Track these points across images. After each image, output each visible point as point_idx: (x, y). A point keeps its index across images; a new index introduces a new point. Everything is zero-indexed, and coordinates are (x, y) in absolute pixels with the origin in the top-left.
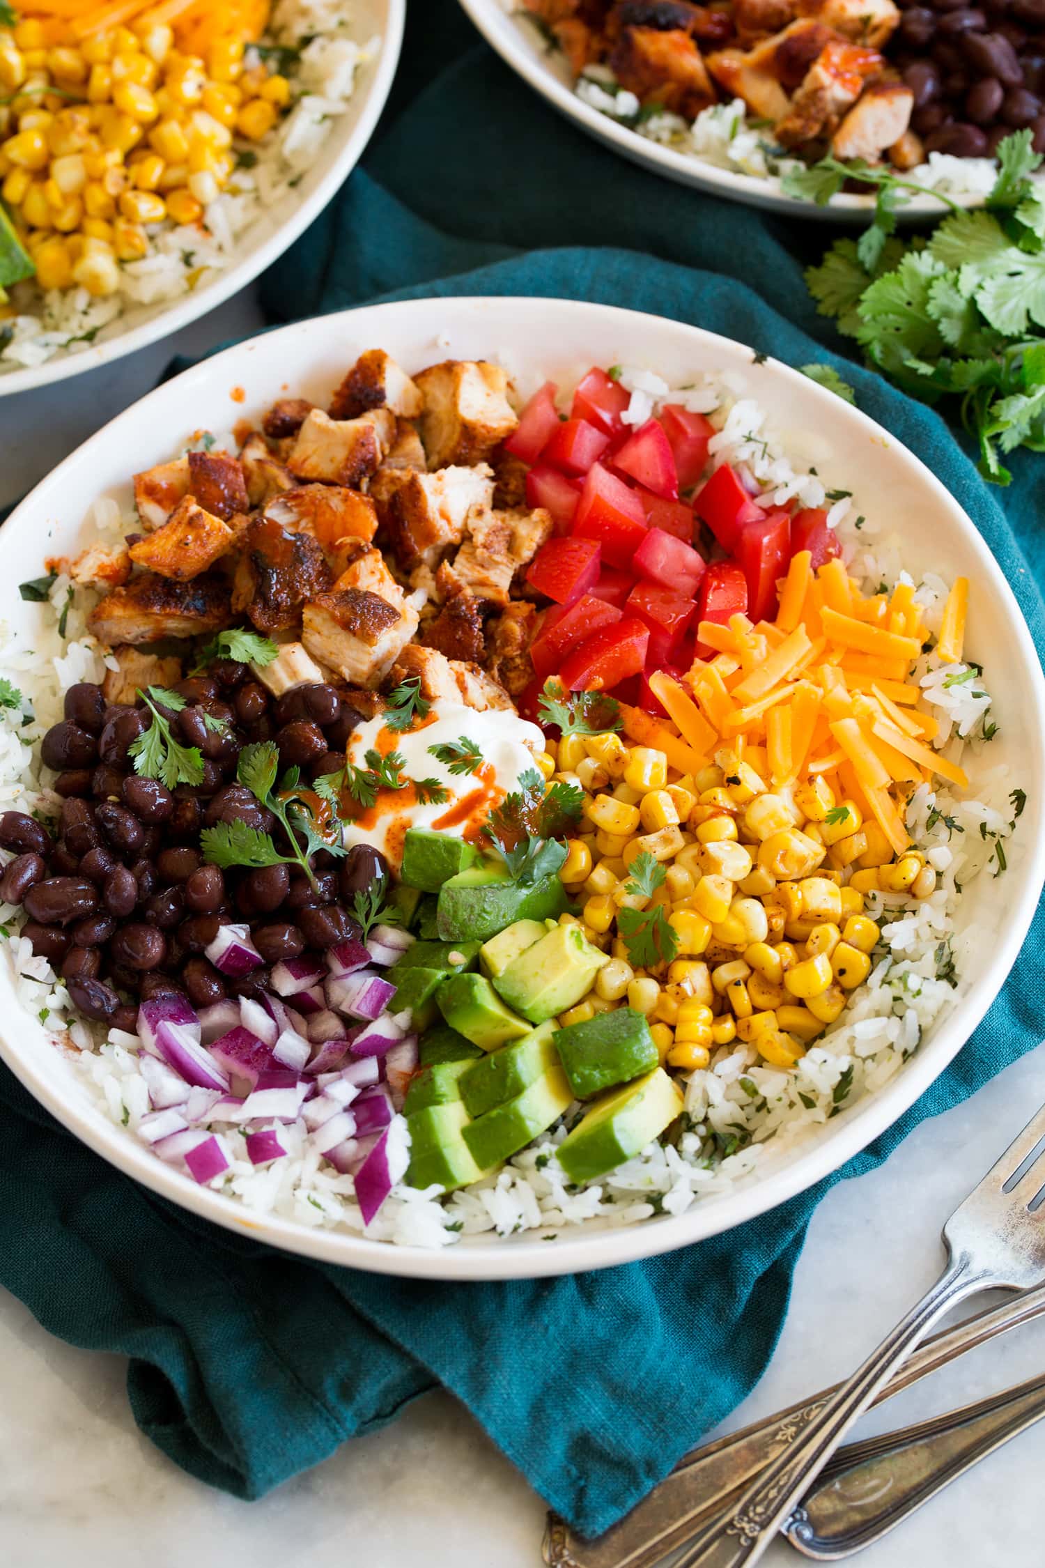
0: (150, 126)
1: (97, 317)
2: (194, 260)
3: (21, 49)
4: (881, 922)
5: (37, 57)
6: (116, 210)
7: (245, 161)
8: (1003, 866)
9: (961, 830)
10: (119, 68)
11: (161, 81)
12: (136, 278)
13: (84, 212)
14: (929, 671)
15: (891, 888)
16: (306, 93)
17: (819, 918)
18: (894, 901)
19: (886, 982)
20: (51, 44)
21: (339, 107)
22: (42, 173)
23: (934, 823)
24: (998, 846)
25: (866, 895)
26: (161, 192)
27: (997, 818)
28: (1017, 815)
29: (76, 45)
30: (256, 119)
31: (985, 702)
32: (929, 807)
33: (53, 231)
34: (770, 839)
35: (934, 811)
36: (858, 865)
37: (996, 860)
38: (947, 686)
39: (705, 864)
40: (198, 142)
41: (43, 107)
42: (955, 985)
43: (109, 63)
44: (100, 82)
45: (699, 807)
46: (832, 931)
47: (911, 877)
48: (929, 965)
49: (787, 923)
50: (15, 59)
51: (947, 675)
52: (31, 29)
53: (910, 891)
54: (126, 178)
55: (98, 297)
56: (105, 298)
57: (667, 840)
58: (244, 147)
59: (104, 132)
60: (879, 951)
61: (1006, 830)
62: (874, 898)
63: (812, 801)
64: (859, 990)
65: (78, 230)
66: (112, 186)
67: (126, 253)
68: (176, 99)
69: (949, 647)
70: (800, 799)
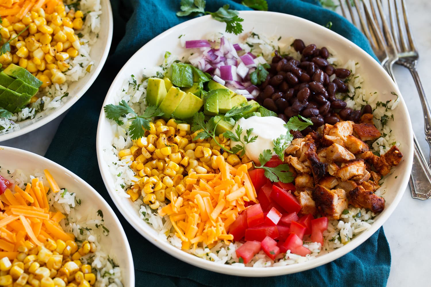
0: (53, 35)
1: (65, 89)
2: (83, 65)
3: (6, 27)
4: (90, 264)
5: (11, 28)
6: (56, 60)
7: (80, 36)
8: (108, 231)
9: (91, 229)
10: (37, 22)
11: (49, 22)
12: (70, 75)
13: (46, 63)
14: (54, 197)
15: (85, 254)
16: (89, 12)
17: (75, 272)
18: (87, 257)
19: (103, 276)
20: (13, 23)
21: (100, 12)
22: (29, 57)
23: (83, 232)
24: (104, 227)
25: (80, 260)
26: (65, 51)
27: (98, 221)
28: (102, 217)
29: (20, 21)
30: (78, 23)
31: (74, 195)
32: (79, 229)
33: (38, 71)
34: (49, 261)
35: (80, 229)
36: (72, 254)
37: (105, 231)
38: (63, 197)
39: (38, 277)
40: (67, 34)
41: (19, 40)
42: (118, 266)
43: (33, 22)
44: (33, 28)
45: (25, 265)
46: (80, 274)
47: (89, 249)
48: (109, 265)
49: (67, 278)
50: (6, 30)
51: (61, 194)
52: (5, 20)
53: (91, 252)
54: (55, 50)
55: (61, 84)
56: (63, 84)
57: (23, 278)
58: (78, 32)
59: (41, 41)
60: (95, 270)
61: (102, 223)
62: (82, 259)
63: (51, 246)
64: (96, 283)
65: (46, 69)
66: (52, 53)
67: (64, 69)
68: (56, 25)
69: (55, 188)
70: (48, 247)
